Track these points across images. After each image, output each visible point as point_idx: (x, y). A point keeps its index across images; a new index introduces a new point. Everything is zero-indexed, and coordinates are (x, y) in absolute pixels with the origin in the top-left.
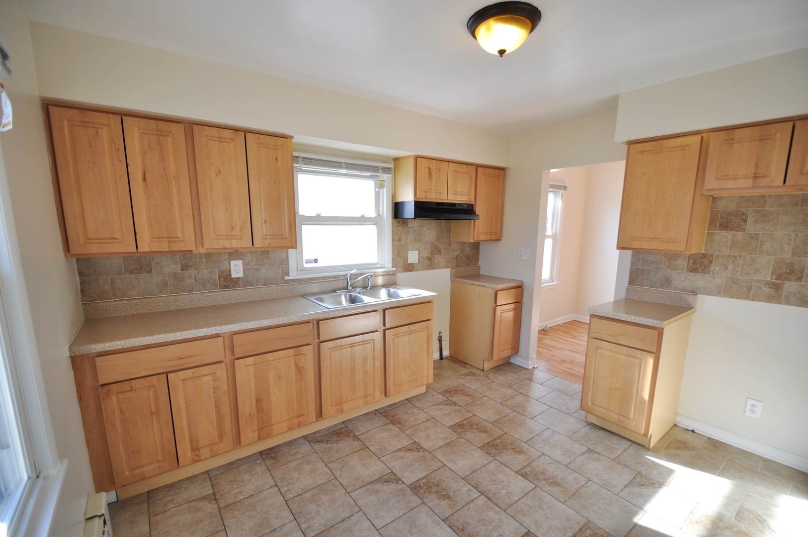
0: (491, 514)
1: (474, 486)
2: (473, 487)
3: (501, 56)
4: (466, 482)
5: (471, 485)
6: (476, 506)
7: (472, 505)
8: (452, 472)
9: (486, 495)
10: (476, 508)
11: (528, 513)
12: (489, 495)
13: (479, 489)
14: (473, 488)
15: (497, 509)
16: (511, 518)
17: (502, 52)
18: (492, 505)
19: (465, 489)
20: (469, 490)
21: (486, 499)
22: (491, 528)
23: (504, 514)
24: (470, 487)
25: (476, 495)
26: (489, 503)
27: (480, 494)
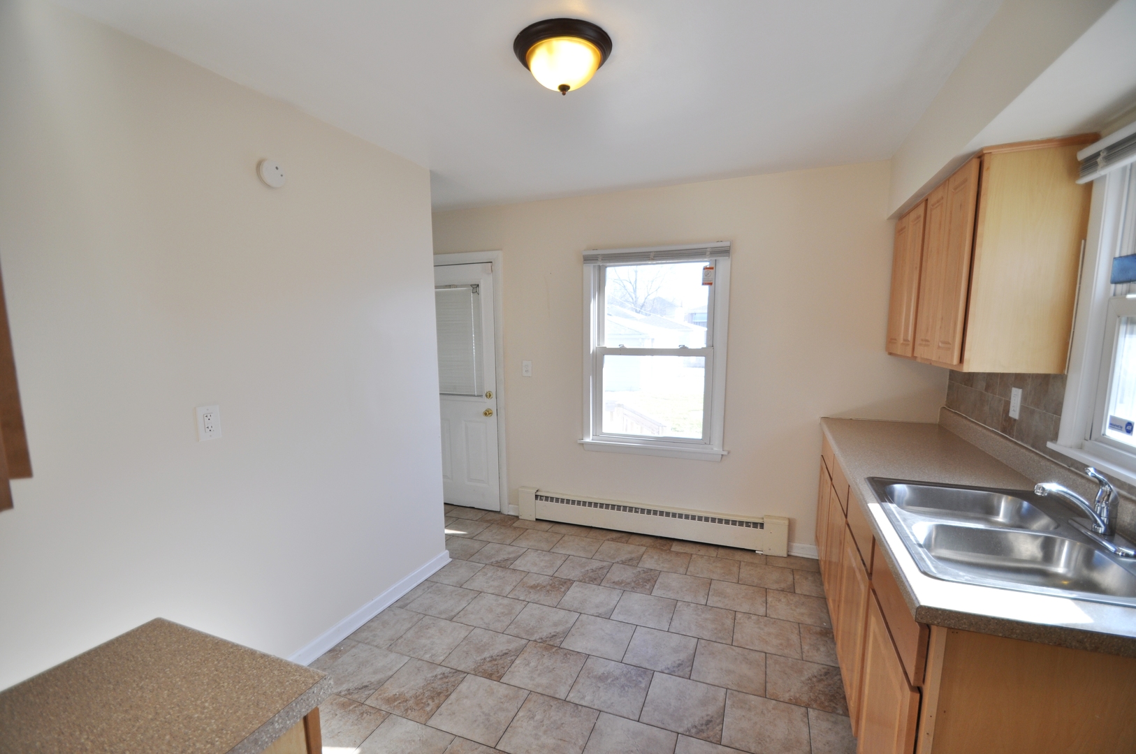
0: (544, 681)
1: (580, 707)
2: (580, 705)
3: (564, 94)
4: (593, 707)
5: (585, 706)
6: (565, 683)
7: (570, 682)
8: (620, 714)
9: (559, 701)
10: (563, 681)
11: (502, 701)
12: (556, 702)
13: (572, 705)
14: (580, 703)
15: (539, 690)
16: (521, 686)
17: (564, 88)
18: (548, 692)
19: (588, 698)
20: (583, 698)
21: (557, 696)
22: (540, 667)
23: (530, 687)
24: (584, 704)
25: (571, 695)
26: (551, 693)
27: (567, 699)
